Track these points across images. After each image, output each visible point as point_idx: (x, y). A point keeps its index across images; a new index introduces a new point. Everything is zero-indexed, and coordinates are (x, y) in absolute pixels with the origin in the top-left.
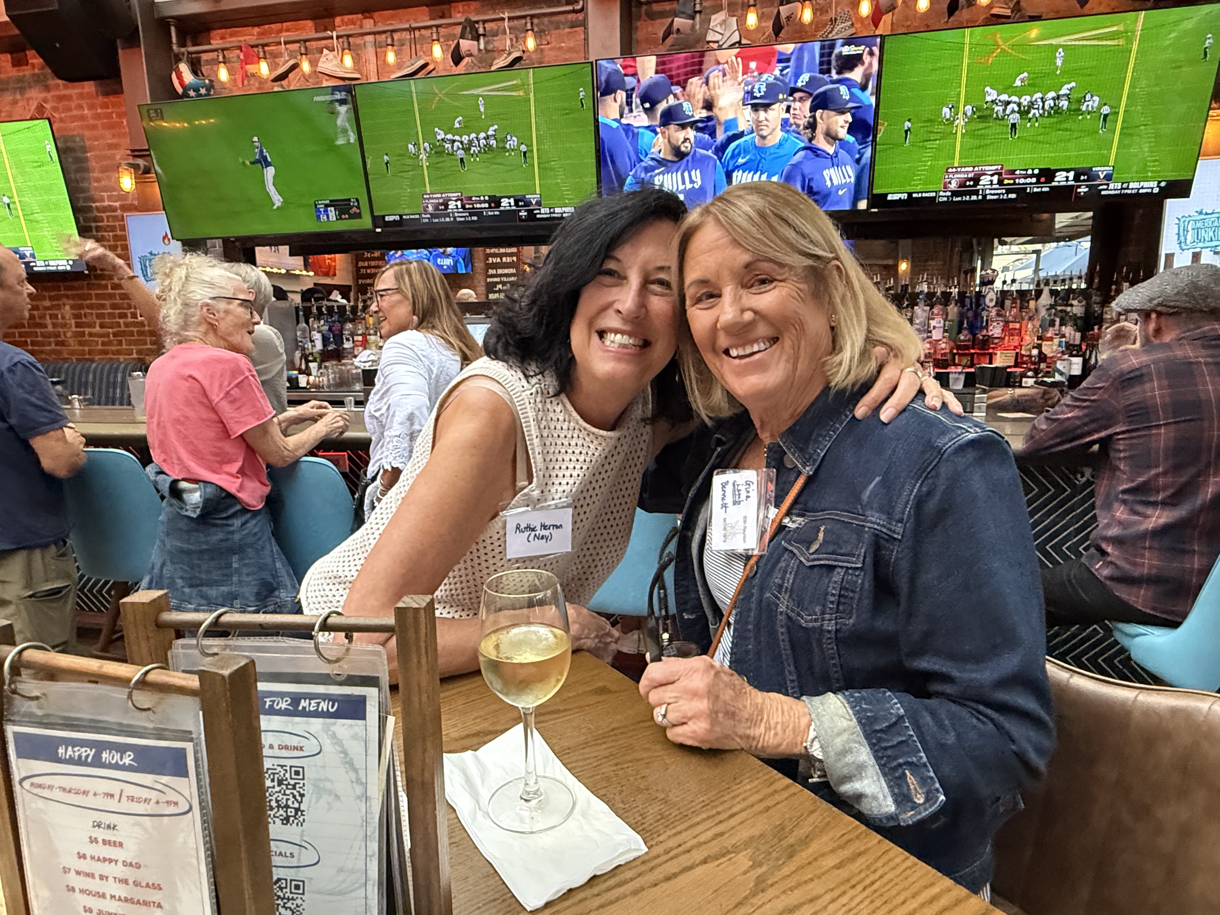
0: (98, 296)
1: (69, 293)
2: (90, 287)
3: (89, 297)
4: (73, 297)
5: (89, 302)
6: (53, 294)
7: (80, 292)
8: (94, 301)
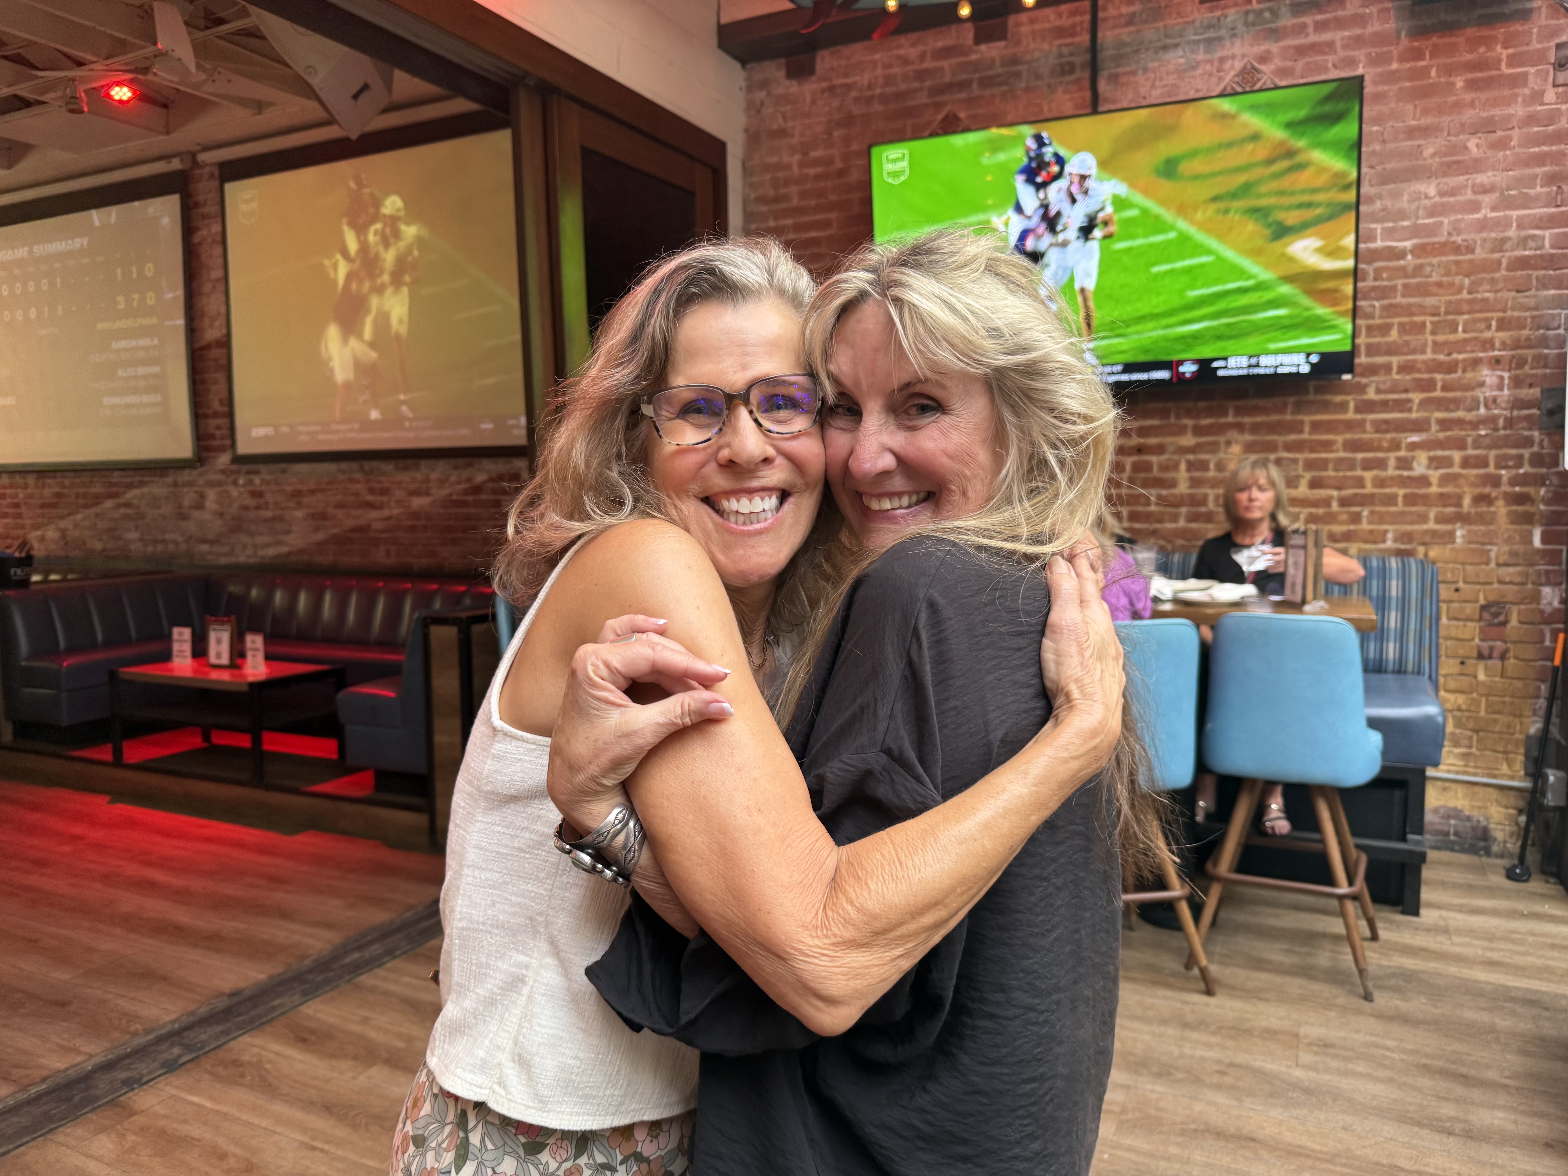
0: (1316, 426)
1: (1247, 420)
2: (1299, 407)
3: (1297, 427)
4: (1255, 429)
5: (1293, 437)
6: (1205, 422)
7: (1275, 418)
8: (1306, 436)
